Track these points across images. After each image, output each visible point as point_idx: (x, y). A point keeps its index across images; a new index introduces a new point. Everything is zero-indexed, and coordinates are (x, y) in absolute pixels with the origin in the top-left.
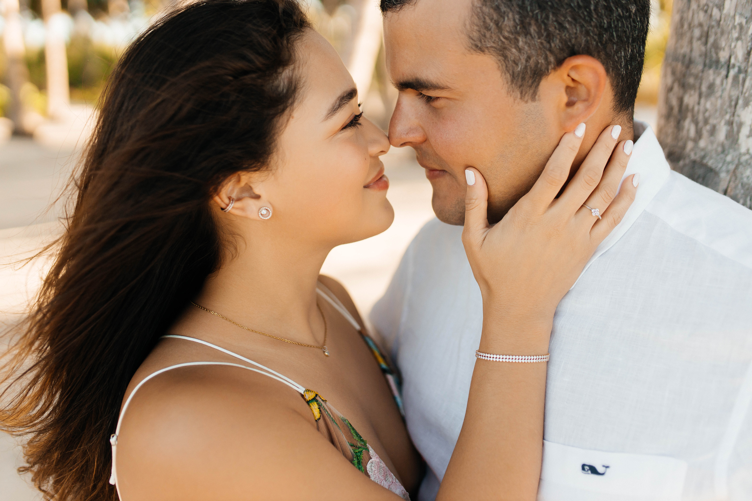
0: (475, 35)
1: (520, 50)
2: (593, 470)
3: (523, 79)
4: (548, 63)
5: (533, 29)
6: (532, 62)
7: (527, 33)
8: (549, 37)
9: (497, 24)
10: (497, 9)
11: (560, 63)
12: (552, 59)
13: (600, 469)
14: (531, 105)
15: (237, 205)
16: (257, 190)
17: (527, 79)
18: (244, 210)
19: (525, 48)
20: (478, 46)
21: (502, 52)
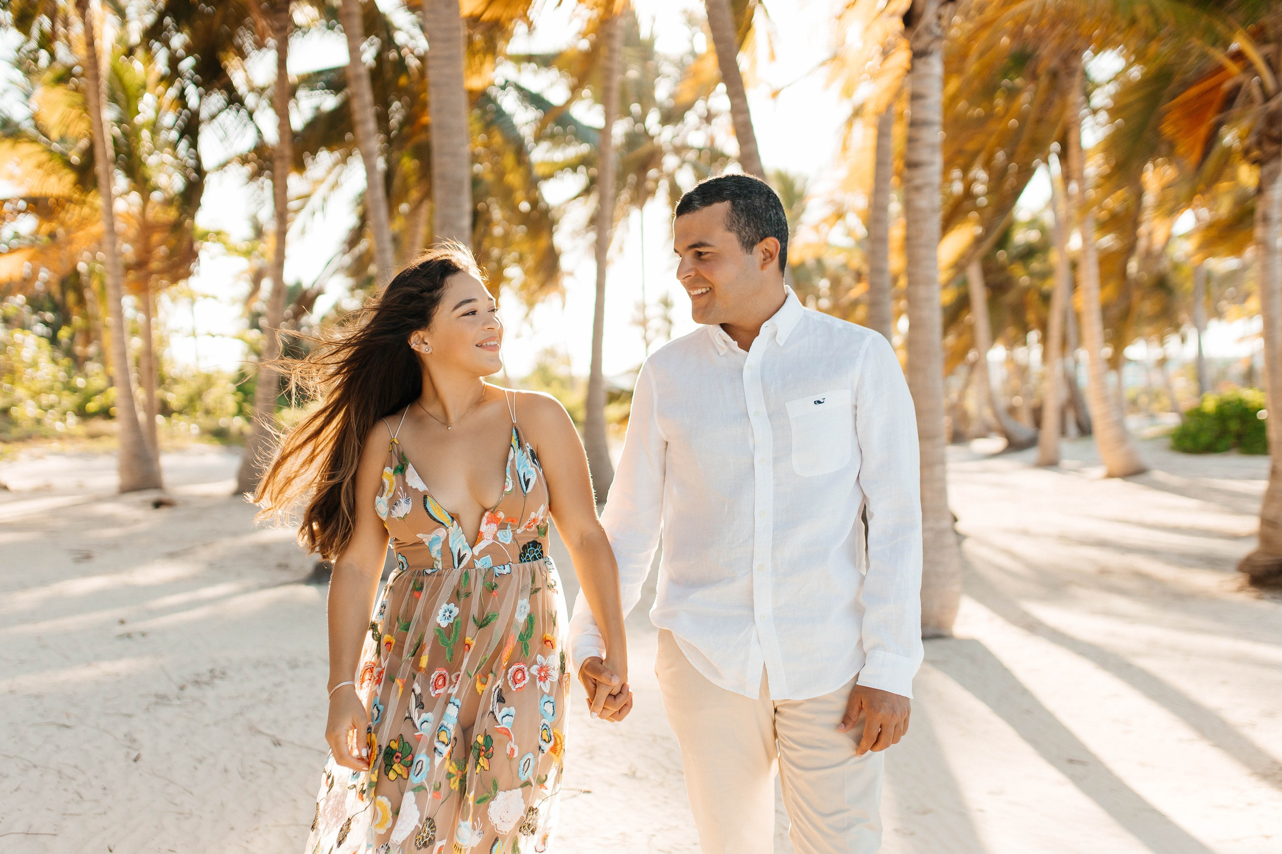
0: (729, 224)
1: (746, 233)
3: (747, 245)
4: (757, 239)
5: (752, 225)
6: (751, 239)
7: (750, 226)
8: (758, 229)
9: (738, 221)
10: (738, 215)
11: (762, 240)
12: (759, 238)
14: (750, 256)
15: (417, 346)
16: (426, 341)
17: (749, 245)
18: (419, 348)
19: (748, 232)
20: (729, 229)
21: (739, 233)
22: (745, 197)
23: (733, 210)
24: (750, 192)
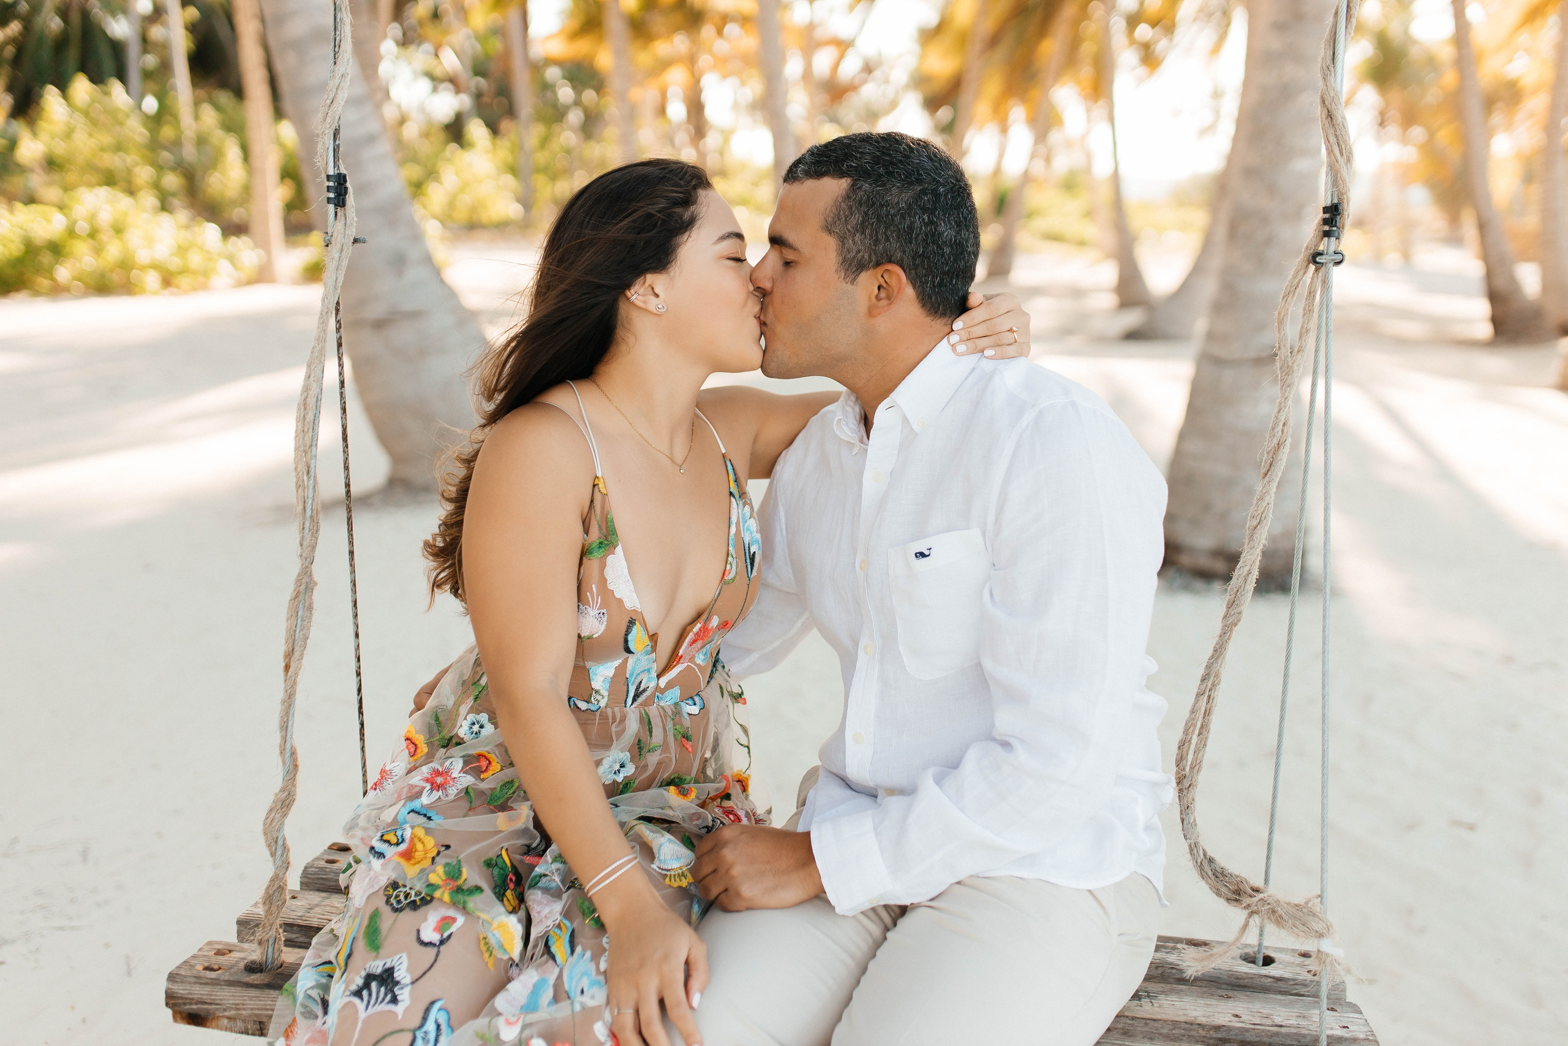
0: (830, 219)
1: (855, 243)
2: (922, 555)
3: (850, 265)
4: (870, 261)
5: (868, 232)
6: (860, 255)
7: (863, 233)
8: (877, 243)
9: (846, 218)
10: (850, 208)
11: (879, 264)
12: (874, 258)
13: (927, 553)
14: (849, 286)
15: (641, 298)
16: (657, 291)
17: (853, 266)
18: (645, 302)
19: (859, 243)
20: (828, 229)
21: (842, 239)
22: (876, 181)
23: (847, 197)
24: (890, 174)
